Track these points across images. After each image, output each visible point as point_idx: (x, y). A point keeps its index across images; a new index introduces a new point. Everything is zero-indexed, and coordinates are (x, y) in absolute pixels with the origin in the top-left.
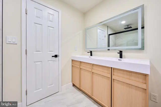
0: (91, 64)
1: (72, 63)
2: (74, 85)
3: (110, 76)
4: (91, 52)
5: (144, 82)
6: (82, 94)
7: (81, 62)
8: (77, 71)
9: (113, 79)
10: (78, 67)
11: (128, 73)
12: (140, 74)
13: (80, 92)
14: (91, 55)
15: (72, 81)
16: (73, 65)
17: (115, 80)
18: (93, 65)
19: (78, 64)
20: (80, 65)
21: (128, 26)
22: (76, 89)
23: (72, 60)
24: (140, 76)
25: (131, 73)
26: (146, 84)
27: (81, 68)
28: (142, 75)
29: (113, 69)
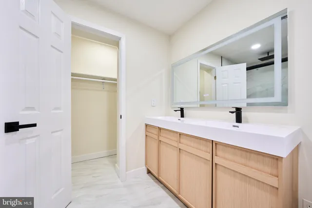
0: (177, 133)
1: (146, 131)
2: (149, 172)
3: (209, 157)
4: (182, 110)
5: (275, 172)
6: (163, 189)
7: (160, 129)
8: (154, 145)
9: (216, 164)
10: (156, 137)
11: (244, 153)
12: (268, 157)
13: (159, 185)
14: (182, 116)
15: (146, 164)
16: (148, 134)
17: (220, 165)
18: (180, 134)
19: (155, 132)
20: (159, 136)
21: (268, 53)
22: (153, 179)
23: (147, 125)
24: (267, 159)
25: (248, 154)
26: (278, 177)
27: (160, 139)
28: (270, 157)
29: (216, 144)
